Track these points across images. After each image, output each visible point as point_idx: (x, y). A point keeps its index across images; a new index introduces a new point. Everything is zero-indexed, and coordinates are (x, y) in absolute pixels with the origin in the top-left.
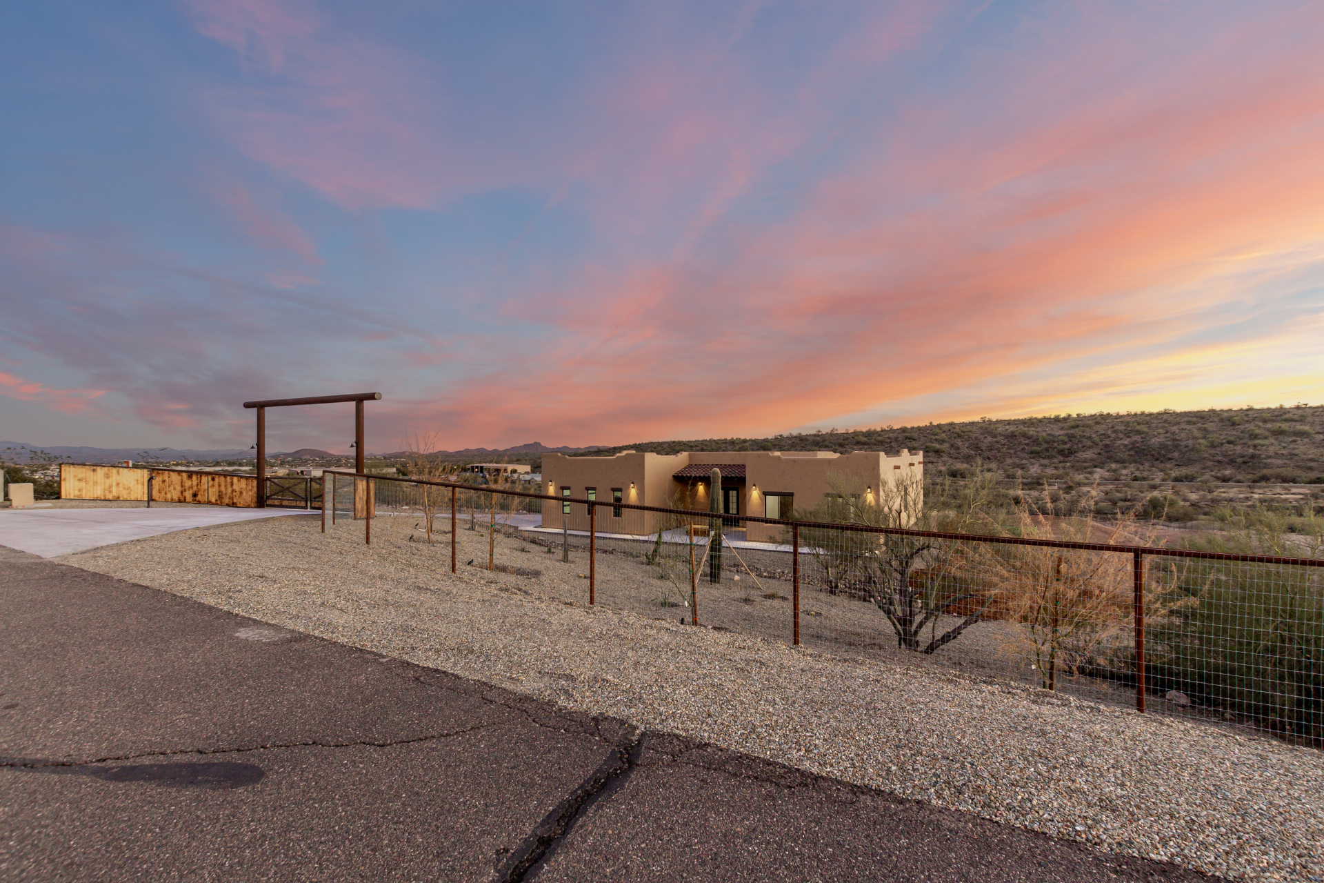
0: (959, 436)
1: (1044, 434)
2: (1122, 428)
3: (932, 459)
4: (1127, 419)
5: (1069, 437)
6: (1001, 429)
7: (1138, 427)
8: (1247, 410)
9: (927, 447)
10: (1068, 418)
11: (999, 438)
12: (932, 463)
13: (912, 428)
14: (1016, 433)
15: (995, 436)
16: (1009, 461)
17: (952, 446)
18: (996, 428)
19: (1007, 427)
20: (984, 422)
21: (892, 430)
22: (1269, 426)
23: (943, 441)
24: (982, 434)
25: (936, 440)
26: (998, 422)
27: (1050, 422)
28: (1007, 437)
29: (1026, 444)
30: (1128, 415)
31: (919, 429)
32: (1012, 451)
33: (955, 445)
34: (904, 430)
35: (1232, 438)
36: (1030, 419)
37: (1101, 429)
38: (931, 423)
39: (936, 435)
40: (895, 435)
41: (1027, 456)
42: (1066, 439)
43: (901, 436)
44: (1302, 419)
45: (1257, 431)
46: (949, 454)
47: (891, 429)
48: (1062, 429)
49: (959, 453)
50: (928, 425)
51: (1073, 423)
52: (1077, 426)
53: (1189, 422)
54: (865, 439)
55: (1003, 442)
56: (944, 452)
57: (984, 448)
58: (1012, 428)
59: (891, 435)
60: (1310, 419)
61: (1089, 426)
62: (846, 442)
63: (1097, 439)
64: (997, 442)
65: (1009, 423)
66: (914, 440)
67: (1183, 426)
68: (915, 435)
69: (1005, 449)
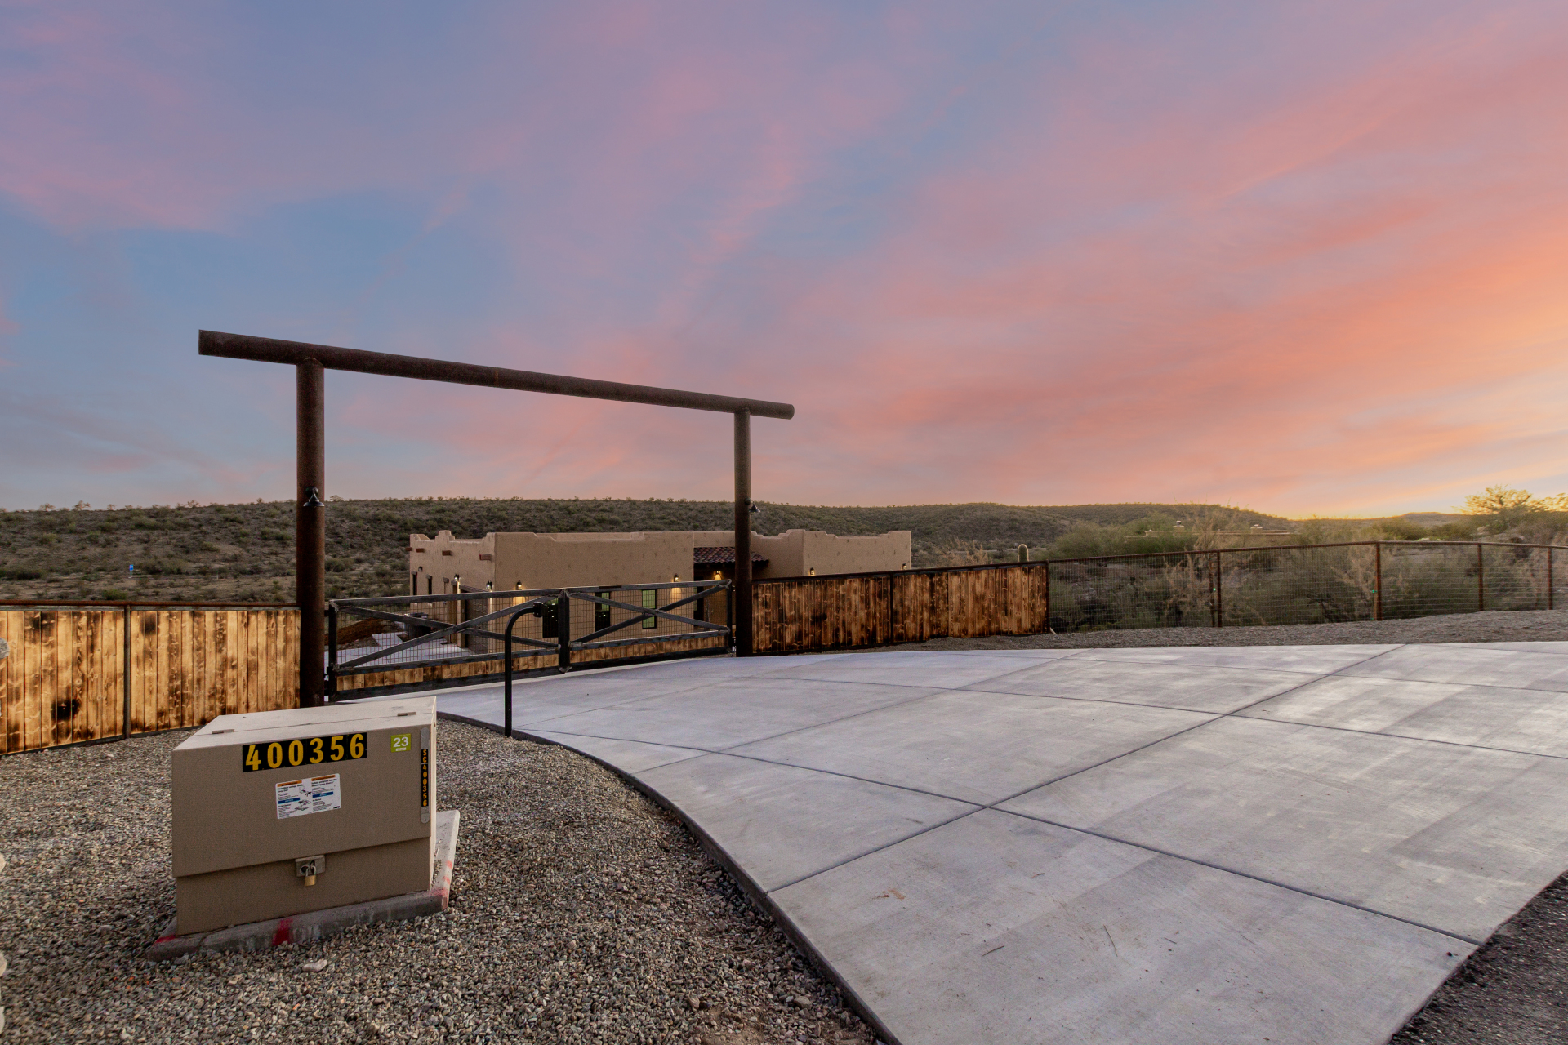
1: (411, 518)
2: (485, 513)
3: (274, 549)
4: (487, 505)
5: (438, 522)
6: (358, 512)
7: (499, 514)
8: (575, 501)
9: (263, 533)
10: (430, 502)
11: (360, 522)
12: (276, 554)
13: (231, 506)
14: (381, 517)
15: (354, 520)
16: (377, 550)
18: (355, 510)
19: (366, 509)
20: (335, 501)
22: (593, 515)
23: (287, 525)
24: (337, 517)
25: (274, 523)
26: (351, 502)
27: (413, 505)
28: (369, 521)
29: (392, 529)
30: (486, 501)
31: (244, 508)
32: (378, 538)
35: (572, 525)
36: (390, 501)
37: (466, 513)
38: (260, 500)
39: (272, 516)
41: (396, 543)
42: (435, 524)
43: (217, 518)
44: (611, 511)
45: (588, 520)
47: (194, 507)
48: (428, 513)
50: (256, 502)
51: (438, 507)
52: (443, 511)
53: (538, 510)
54: (153, 521)
55: (366, 527)
57: (343, 535)
58: (372, 511)
59: (198, 515)
60: (616, 510)
61: (454, 511)
62: (115, 525)
63: (466, 524)
64: (358, 527)
65: (367, 504)
66: (241, 523)
67: (534, 513)
68: (240, 516)
69: (370, 535)
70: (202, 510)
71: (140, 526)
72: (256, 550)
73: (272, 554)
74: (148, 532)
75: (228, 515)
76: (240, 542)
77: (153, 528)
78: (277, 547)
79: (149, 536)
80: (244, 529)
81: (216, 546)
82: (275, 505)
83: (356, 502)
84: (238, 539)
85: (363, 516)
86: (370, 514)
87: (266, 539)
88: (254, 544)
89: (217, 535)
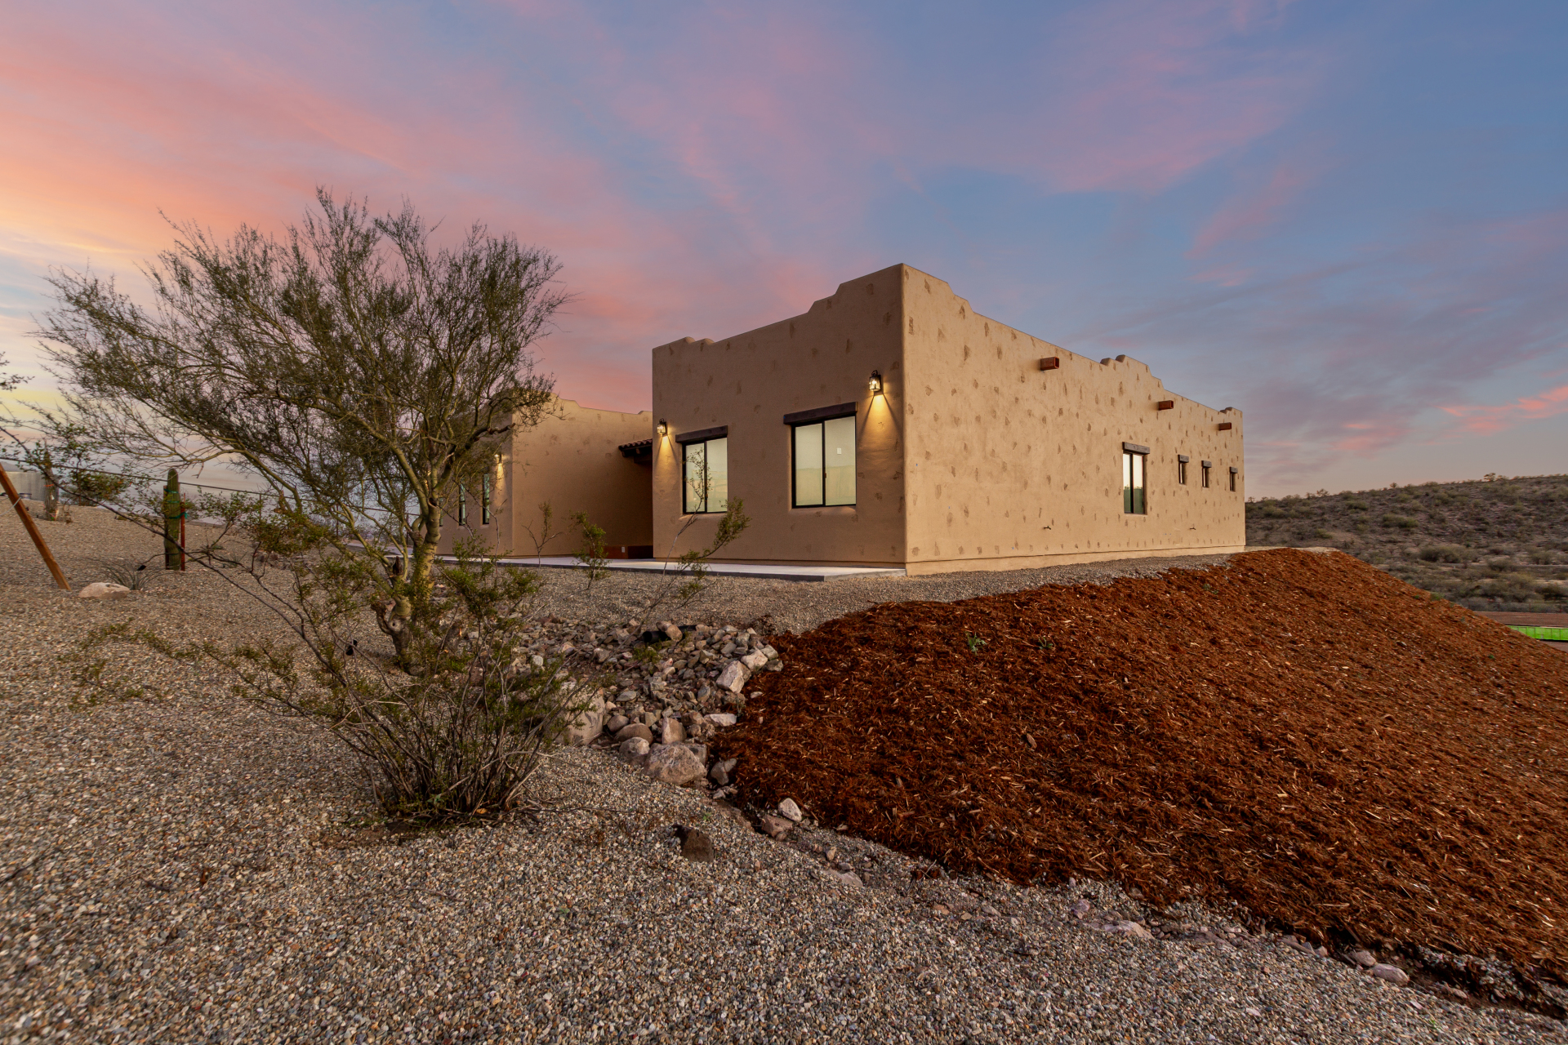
0: (1445, 503)
3: (1394, 537)
6: (1522, 490)
9: (1385, 520)
11: (1519, 505)
12: (1394, 542)
14: (1552, 496)
15: (1512, 502)
16: (1539, 539)
17: (1432, 517)
19: (1536, 488)
21: (1326, 498)
23: (1416, 510)
24: (1487, 499)
25: (1403, 509)
26: (1517, 480)
28: (1534, 502)
31: (1373, 493)
32: (1544, 524)
33: (1437, 516)
34: (1346, 496)
38: (1394, 485)
40: (1331, 503)
43: (1340, 506)
46: (1427, 529)
49: (1443, 528)
50: (1389, 487)
54: (1279, 510)
55: (1527, 510)
56: (1416, 526)
57: (1490, 520)
58: (1541, 490)
59: (1324, 503)
64: (1516, 510)
65: (1539, 481)
66: (1364, 509)
68: (1366, 503)
69: (1531, 521)
70: (1330, 498)
71: (1269, 515)
72: (1372, 537)
73: (1390, 542)
74: (1274, 521)
75: (1352, 502)
76: (1357, 529)
77: (1280, 516)
78: (1399, 534)
79: (1272, 524)
80: (1363, 515)
81: (1331, 533)
82: (1409, 490)
83: (1523, 480)
84: (1355, 527)
85: (1528, 497)
86: (1538, 493)
87: (1387, 526)
88: (1373, 532)
89: (1336, 523)
